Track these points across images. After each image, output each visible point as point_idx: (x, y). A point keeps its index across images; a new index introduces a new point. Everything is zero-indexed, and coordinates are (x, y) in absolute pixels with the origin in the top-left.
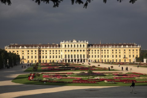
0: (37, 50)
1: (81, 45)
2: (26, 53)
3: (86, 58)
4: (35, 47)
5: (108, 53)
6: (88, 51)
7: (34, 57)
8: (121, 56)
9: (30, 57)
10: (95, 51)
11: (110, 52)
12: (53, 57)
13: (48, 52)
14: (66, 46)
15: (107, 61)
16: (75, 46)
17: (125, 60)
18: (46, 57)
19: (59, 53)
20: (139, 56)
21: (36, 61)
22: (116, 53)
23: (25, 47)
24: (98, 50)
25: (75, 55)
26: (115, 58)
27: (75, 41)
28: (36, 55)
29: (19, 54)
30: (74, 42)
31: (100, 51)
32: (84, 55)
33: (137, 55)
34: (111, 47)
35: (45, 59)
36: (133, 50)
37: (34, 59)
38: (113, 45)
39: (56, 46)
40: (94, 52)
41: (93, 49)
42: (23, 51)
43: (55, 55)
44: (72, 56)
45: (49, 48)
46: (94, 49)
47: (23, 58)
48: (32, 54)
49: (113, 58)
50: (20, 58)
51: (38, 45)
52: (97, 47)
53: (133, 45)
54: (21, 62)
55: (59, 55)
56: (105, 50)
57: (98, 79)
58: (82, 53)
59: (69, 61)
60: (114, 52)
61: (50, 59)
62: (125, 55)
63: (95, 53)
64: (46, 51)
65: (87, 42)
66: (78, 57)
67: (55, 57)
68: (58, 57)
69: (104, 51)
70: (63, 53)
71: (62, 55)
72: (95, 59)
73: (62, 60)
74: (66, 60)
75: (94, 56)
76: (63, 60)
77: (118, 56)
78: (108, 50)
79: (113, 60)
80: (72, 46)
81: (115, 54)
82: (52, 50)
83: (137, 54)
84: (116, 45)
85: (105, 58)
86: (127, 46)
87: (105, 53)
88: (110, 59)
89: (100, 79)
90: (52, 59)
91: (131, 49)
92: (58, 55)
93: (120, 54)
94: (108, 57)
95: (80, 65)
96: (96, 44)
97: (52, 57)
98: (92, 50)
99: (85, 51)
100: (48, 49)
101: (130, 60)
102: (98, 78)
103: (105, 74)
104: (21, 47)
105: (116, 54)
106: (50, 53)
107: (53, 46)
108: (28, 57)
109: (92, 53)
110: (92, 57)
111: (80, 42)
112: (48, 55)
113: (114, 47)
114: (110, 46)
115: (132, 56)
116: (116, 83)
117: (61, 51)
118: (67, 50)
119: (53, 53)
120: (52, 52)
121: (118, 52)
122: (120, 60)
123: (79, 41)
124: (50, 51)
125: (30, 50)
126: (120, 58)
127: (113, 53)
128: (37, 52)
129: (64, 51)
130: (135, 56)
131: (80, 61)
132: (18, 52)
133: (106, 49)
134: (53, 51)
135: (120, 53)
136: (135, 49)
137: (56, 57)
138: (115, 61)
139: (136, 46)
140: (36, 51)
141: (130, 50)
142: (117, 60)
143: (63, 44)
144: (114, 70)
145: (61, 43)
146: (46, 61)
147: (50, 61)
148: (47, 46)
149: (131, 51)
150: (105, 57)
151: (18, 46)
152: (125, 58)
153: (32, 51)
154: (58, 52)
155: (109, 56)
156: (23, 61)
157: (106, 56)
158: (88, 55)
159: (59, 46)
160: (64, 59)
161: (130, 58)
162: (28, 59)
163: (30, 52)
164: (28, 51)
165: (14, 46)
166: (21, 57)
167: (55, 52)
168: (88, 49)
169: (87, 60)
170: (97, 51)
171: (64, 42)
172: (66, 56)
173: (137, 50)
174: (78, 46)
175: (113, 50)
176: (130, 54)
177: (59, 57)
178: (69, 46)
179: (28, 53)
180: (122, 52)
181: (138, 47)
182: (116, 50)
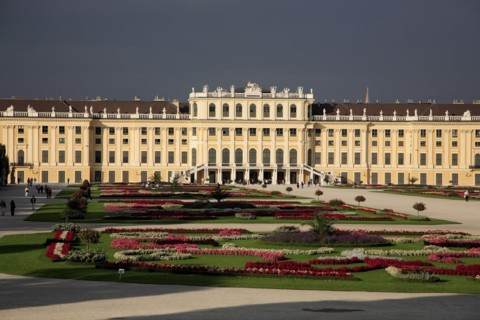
0: (85, 125)
1: (280, 109)
2: (33, 136)
3: (301, 163)
4: (74, 110)
5: (401, 144)
6: (313, 133)
7: (70, 157)
8: (461, 159)
9: (53, 157)
10: (344, 133)
11: (412, 139)
12: (158, 159)
13: (135, 136)
14: (212, 109)
15: (395, 181)
16: (253, 109)
17: (478, 177)
18: (126, 160)
19: (184, 141)
21: (78, 174)
22: (439, 144)
23: (31, 112)
24: (357, 133)
25: (253, 153)
26: (430, 169)
27: (253, 90)
28: (78, 148)
29: (3, 142)
30: (248, 92)
31: (363, 135)
32: (293, 153)
34: (415, 118)
35: (118, 167)
37: (70, 166)
38: (423, 111)
39: (172, 110)
40: (338, 137)
41: (331, 124)
42: (21, 131)
43: (164, 149)
44: (239, 153)
45: (137, 115)
46: (338, 127)
47: (21, 162)
48: (62, 141)
49: (423, 169)
50: (7, 160)
51: (89, 105)
52: (351, 118)
54: (13, 178)
55: (184, 148)
56: (388, 133)
58: (286, 143)
59: (226, 175)
60: (431, 138)
61: (144, 167)
62: (477, 156)
63: (344, 143)
64: (126, 131)
65: (310, 96)
66: (266, 160)
67: (164, 158)
68: (178, 158)
69: (381, 137)
70: (199, 143)
71: (194, 151)
72: (344, 168)
73: (195, 171)
74: (212, 173)
75: (338, 158)
76: (201, 173)
77: (447, 160)
78: (401, 133)
79: (423, 176)
80: (239, 109)
81: (431, 151)
82: (151, 125)
84: (439, 111)
85: (388, 169)
87: (388, 144)
88: (412, 170)
89: (367, 260)
90: (151, 168)
92: (178, 149)
93: (455, 150)
94: (401, 161)
95: (276, 194)
96: (350, 105)
97: (151, 158)
98: (331, 131)
99: (299, 134)
100: (134, 123)
102: (358, 253)
103: (388, 238)
104: (10, 111)
105: (439, 150)
106: (144, 141)
107: (158, 110)
108: (45, 156)
109: (331, 143)
110: (331, 159)
111: (279, 95)
112: (135, 150)
113: (431, 118)
114: (412, 114)
116: (438, 281)
117: (190, 133)
118: (219, 126)
119: (158, 141)
120: (151, 136)
121: (446, 139)
122: (455, 176)
123: (273, 91)
124: (144, 131)
125: (53, 125)
126: (455, 169)
127: (423, 144)
128: (85, 135)
129: (206, 133)
131: (275, 176)
133: (394, 128)
135: (455, 144)
137: (171, 159)
138: (431, 181)
140: (78, 130)
142: (439, 176)
143: (200, 100)
144: (427, 221)
145: (192, 95)
146: (126, 174)
147: (144, 174)
148: (127, 108)
150: (388, 161)
152: (477, 166)
153: (62, 130)
154: (177, 136)
155: (406, 159)
156: (21, 174)
157: (394, 159)
158: (310, 151)
159: (185, 109)
160: (206, 167)
162: (45, 166)
163: (53, 134)
164: (45, 129)
166: (12, 156)
167: (164, 136)
168: (311, 127)
169: (306, 173)
170: (351, 136)
171: (204, 94)
172: (212, 153)
174: (266, 109)
175: (423, 133)
177: (184, 159)
178: (226, 109)
179: (45, 140)
180: (466, 139)
182: (439, 133)
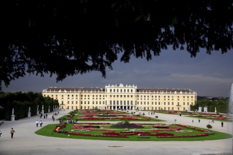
0: (78, 94)
1: (128, 90)
2: (66, 97)
3: (134, 104)
4: (76, 91)
5: (159, 99)
6: (137, 97)
7: (75, 102)
8: (174, 104)
9: (70, 102)
10: (145, 96)
11: (162, 98)
12: (97, 103)
13: (91, 97)
14: (111, 90)
15: (158, 109)
16: (121, 90)
17: (179, 108)
18: (89, 103)
19: (104, 99)
20: (194, 104)
21: (77, 107)
22: (169, 99)
23: (65, 91)
24: (148, 96)
25: (121, 102)
26: (167, 106)
27: (121, 85)
28: (77, 100)
29: (58, 99)
30: (120, 86)
31: (150, 97)
32: (132, 102)
33: (192, 103)
35: (87, 105)
36: (188, 97)
37: (75, 105)
38: (165, 91)
39: (100, 91)
40: (143, 98)
42: (63, 96)
43: (99, 101)
44: (118, 102)
45: (92, 92)
46: (143, 95)
47: (62, 104)
48: (73, 99)
49: (165, 106)
50: (58, 103)
51: (80, 89)
52: (147, 93)
53: (188, 91)
54: (60, 108)
55: (104, 100)
56: (156, 97)
57: (132, 132)
58: (130, 99)
59: (114, 107)
60: (167, 98)
61: (93, 105)
62: (178, 103)
63: (145, 99)
64: (89, 96)
65: (136, 87)
66: (125, 103)
68: (102, 103)
69: (154, 98)
70: (108, 99)
71: (106, 101)
72: (145, 106)
73: (106, 106)
74: (111, 107)
75: (143, 103)
76: (108, 107)
77: (171, 103)
78: (159, 97)
79: (165, 108)
80: (118, 90)
81: (167, 101)
82: (95, 94)
83: (192, 101)
84: (169, 91)
85: (156, 106)
86: (181, 92)
87: (156, 99)
88: (162, 106)
89: (135, 132)
90: (95, 105)
91: (186, 96)
92: (102, 101)
93: (173, 101)
94: (159, 104)
95: (125, 113)
96: (146, 89)
97: (95, 103)
98: (141, 96)
99: (133, 97)
100: (91, 94)
101: (184, 108)
102: (133, 130)
104: (60, 91)
105: (169, 101)
106: (93, 98)
107: (97, 91)
108: (68, 102)
109: (141, 99)
110: (141, 103)
112: (91, 101)
113: (167, 93)
114: (162, 92)
115: (186, 104)
116: (149, 138)
117: (105, 96)
118: (113, 95)
119: (97, 98)
120: (95, 97)
121: (171, 98)
122: (173, 108)
123: (127, 86)
124: (93, 96)
125: (71, 94)
126: (173, 106)
127: (165, 99)
128: (79, 97)
129: (109, 96)
130: (190, 104)
131: (127, 108)
132: (57, 96)
133: (158, 95)
134: (97, 96)
135: (173, 99)
136: (190, 96)
137: (100, 103)
138: (167, 109)
139: (191, 92)
140: (77, 96)
141: (184, 97)
142: (169, 108)
143: (108, 88)
145: (106, 87)
146: (89, 107)
147: (93, 107)
148: (89, 90)
149: (186, 98)
150: (156, 104)
151: (57, 90)
152: (178, 105)
153: (73, 96)
154: (102, 97)
155: (161, 103)
156: (62, 107)
157: (158, 103)
158: (136, 101)
159: (104, 90)
160: (109, 105)
161: (184, 106)
162: (68, 105)
163: (71, 97)
164: (69, 96)
165: (53, 90)
166: (60, 102)
167: (99, 97)
168: (136, 95)
169: (135, 107)
170: (146, 97)
171: (109, 86)
172: (111, 102)
173: (192, 97)
174: (125, 90)
175: (165, 97)
176: (184, 101)
177: (104, 103)
178: (114, 90)
179: (69, 98)
180: (175, 98)
181: (194, 93)
182: (169, 97)
